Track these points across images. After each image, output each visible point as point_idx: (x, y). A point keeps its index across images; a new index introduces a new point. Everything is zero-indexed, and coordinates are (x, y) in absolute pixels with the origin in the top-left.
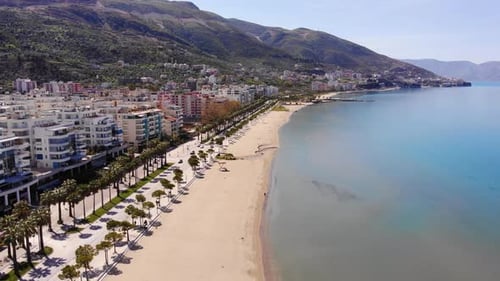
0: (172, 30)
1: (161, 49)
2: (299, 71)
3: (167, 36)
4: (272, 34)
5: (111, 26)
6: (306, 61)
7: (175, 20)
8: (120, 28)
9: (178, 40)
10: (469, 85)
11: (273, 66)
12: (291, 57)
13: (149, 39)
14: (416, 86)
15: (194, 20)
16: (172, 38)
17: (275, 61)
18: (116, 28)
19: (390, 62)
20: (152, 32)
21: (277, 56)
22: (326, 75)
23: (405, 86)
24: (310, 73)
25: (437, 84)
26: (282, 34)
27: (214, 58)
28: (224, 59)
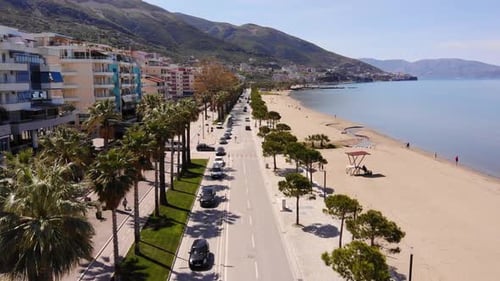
0: (114, 20)
1: (103, 37)
2: (254, 65)
3: (109, 24)
4: (221, 29)
5: (42, 11)
6: (261, 55)
7: (117, 10)
8: (53, 15)
9: (121, 30)
10: (415, 79)
11: (227, 59)
12: (244, 51)
13: (88, 27)
14: (368, 80)
15: (138, 11)
16: (115, 27)
17: (228, 54)
18: (49, 15)
19: (339, 58)
20: (91, 20)
21: (229, 50)
22: (283, 69)
23: (359, 80)
24: (266, 66)
25: (387, 78)
26: (231, 30)
27: (163, 49)
28: (175, 51)
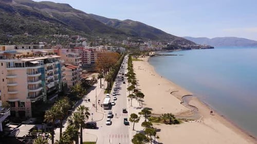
0: (58, 17)
1: (52, 27)
2: (130, 41)
3: (55, 20)
4: (113, 22)
5: (20, 14)
6: (133, 36)
7: (59, 13)
8: (27, 16)
9: (61, 23)
10: (213, 48)
11: (116, 38)
12: (125, 34)
13: (44, 22)
14: (189, 49)
15: (70, 13)
16: (58, 21)
17: (117, 35)
18: (24, 15)
19: (173, 37)
20: (45, 18)
21: (118, 33)
22: (145, 43)
23: (184, 49)
24: (136, 42)
25: (198, 48)
26: (118, 23)
27: (83, 33)
28: (89, 34)
